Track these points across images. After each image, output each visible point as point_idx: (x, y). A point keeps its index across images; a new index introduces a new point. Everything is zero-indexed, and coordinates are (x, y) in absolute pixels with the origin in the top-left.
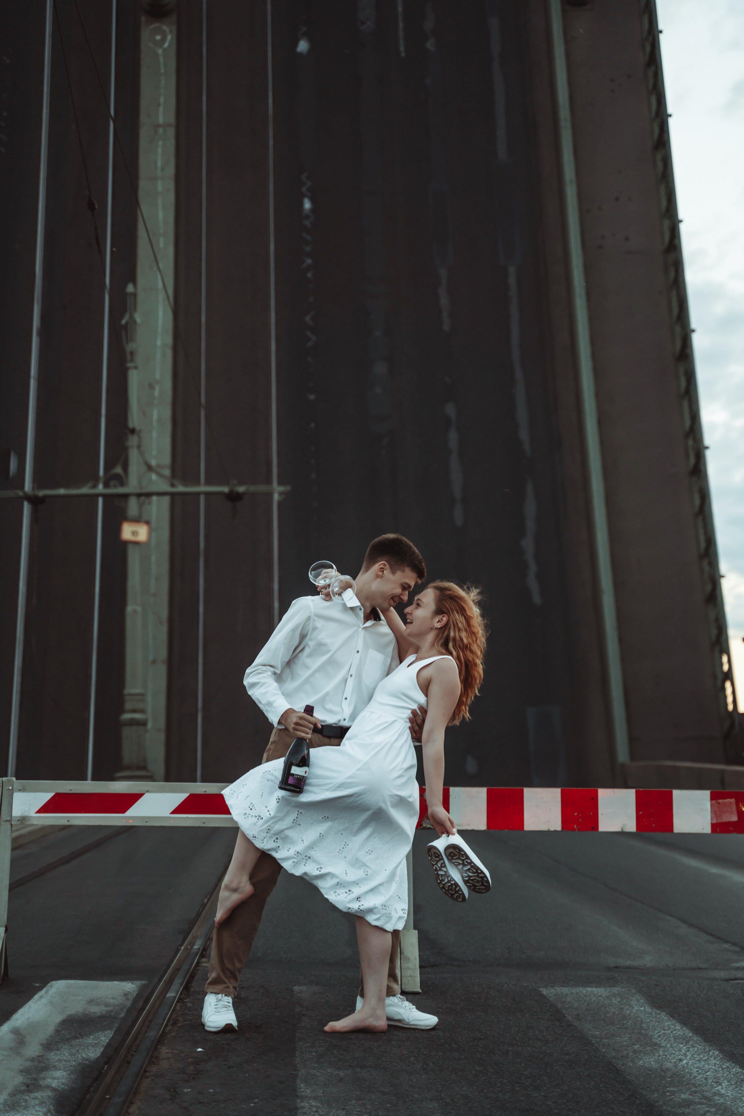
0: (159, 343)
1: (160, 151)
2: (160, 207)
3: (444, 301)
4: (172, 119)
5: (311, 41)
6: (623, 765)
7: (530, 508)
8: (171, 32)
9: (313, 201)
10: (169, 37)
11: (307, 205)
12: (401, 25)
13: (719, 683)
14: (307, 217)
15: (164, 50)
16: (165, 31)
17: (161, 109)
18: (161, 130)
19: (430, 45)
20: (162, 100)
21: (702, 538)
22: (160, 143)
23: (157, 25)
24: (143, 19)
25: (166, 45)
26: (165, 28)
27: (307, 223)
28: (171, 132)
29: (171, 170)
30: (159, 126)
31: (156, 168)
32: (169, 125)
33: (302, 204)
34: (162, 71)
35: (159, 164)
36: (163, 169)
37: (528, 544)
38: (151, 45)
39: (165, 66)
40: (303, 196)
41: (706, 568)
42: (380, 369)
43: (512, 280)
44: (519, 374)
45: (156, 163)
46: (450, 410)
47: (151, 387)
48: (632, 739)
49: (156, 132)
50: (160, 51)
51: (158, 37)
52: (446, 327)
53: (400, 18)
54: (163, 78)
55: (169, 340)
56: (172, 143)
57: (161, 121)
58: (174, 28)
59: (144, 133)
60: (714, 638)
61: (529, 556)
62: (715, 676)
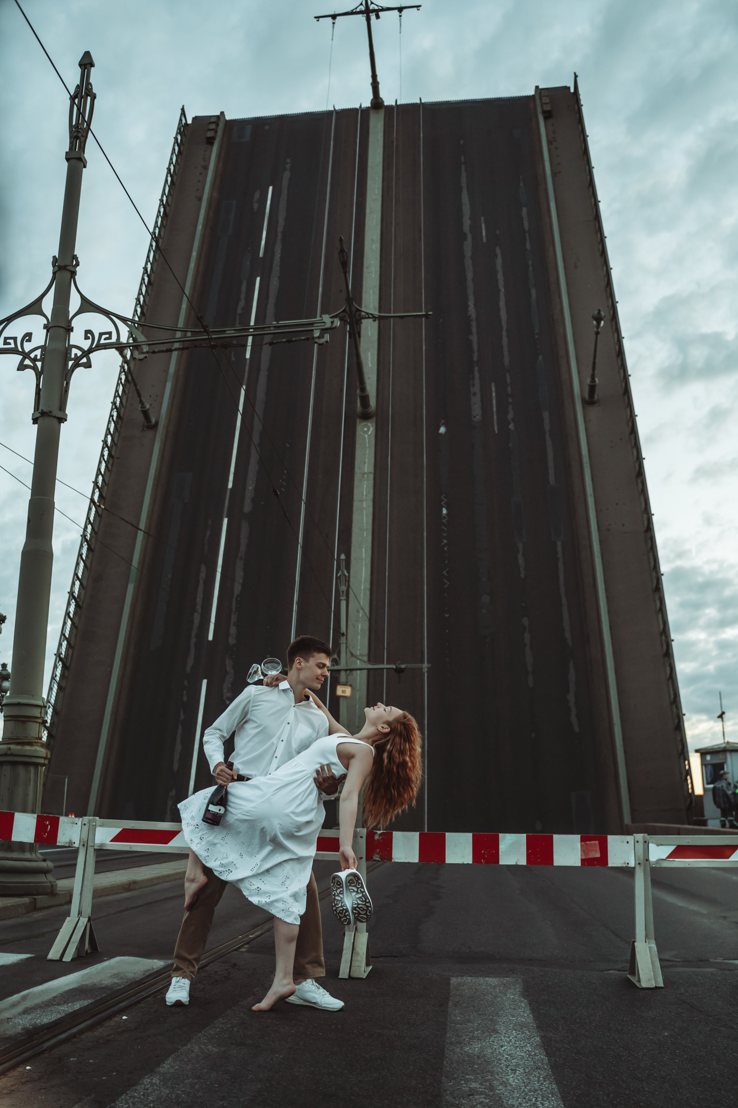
0: (362, 588)
1: (365, 486)
2: (365, 516)
3: (521, 561)
4: (372, 470)
5: (447, 427)
6: (627, 825)
7: (572, 675)
8: (372, 426)
9: (447, 509)
10: (371, 429)
11: (445, 511)
12: (495, 417)
13: (684, 778)
14: (444, 518)
15: (369, 435)
16: (369, 426)
17: (366, 464)
18: (366, 476)
19: (511, 426)
20: (367, 460)
21: (672, 692)
22: (365, 482)
23: (365, 423)
24: (358, 421)
25: (370, 433)
26: (369, 424)
27: (444, 521)
28: (372, 476)
29: (371, 496)
30: (365, 473)
31: (363, 495)
32: (370, 473)
33: (442, 511)
34: (367, 446)
35: (365, 493)
36: (366, 495)
37: (571, 697)
38: (362, 433)
39: (369, 443)
40: (443, 507)
41: (675, 710)
42: (486, 599)
43: (559, 548)
44: (564, 601)
45: (363, 493)
46: (525, 621)
47: (358, 611)
48: (633, 811)
49: (363, 477)
50: (366, 436)
51: (366, 429)
52: (522, 575)
53: (495, 414)
54: (368, 449)
55: (368, 586)
56: (372, 482)
57: (366, 471)
58: (374, 424)
59: (357, 477)
60: (680, 751)
61: (572, 705)
62: (681, 774)
